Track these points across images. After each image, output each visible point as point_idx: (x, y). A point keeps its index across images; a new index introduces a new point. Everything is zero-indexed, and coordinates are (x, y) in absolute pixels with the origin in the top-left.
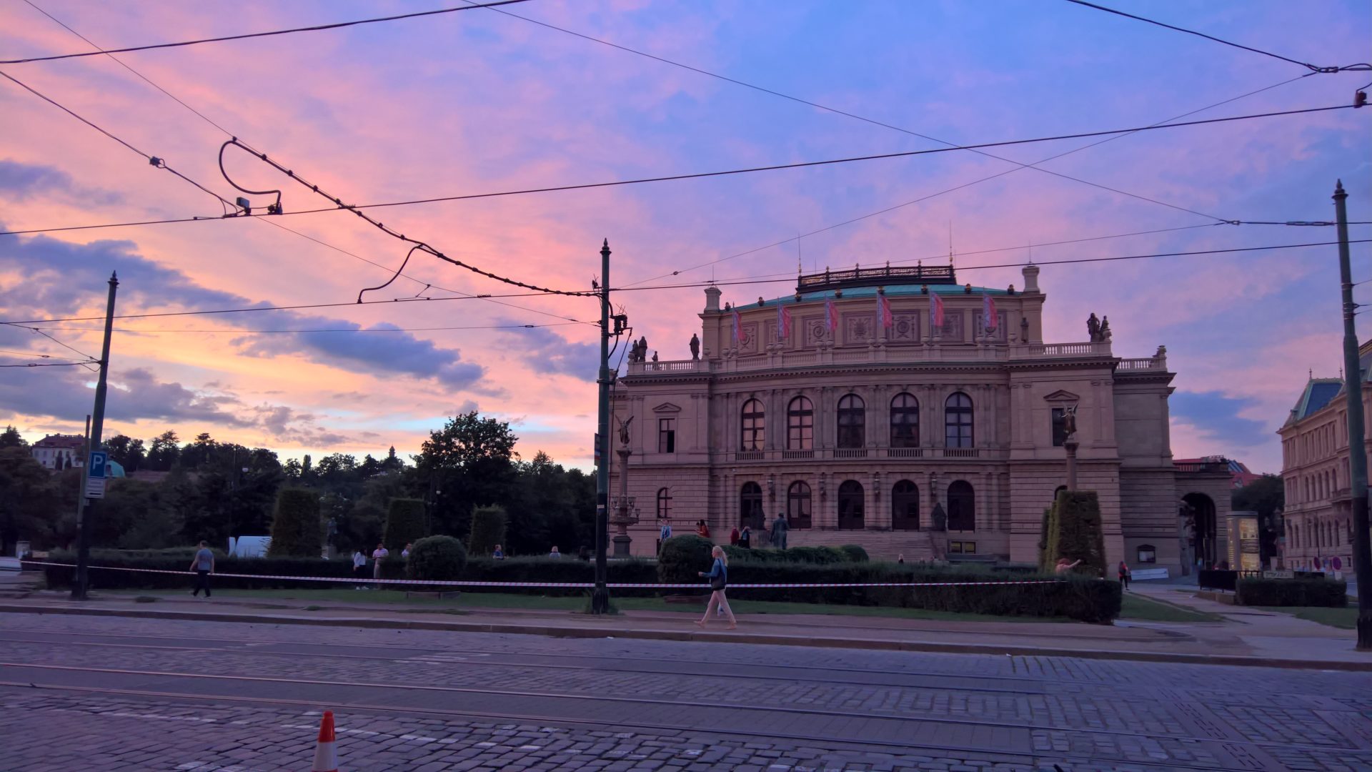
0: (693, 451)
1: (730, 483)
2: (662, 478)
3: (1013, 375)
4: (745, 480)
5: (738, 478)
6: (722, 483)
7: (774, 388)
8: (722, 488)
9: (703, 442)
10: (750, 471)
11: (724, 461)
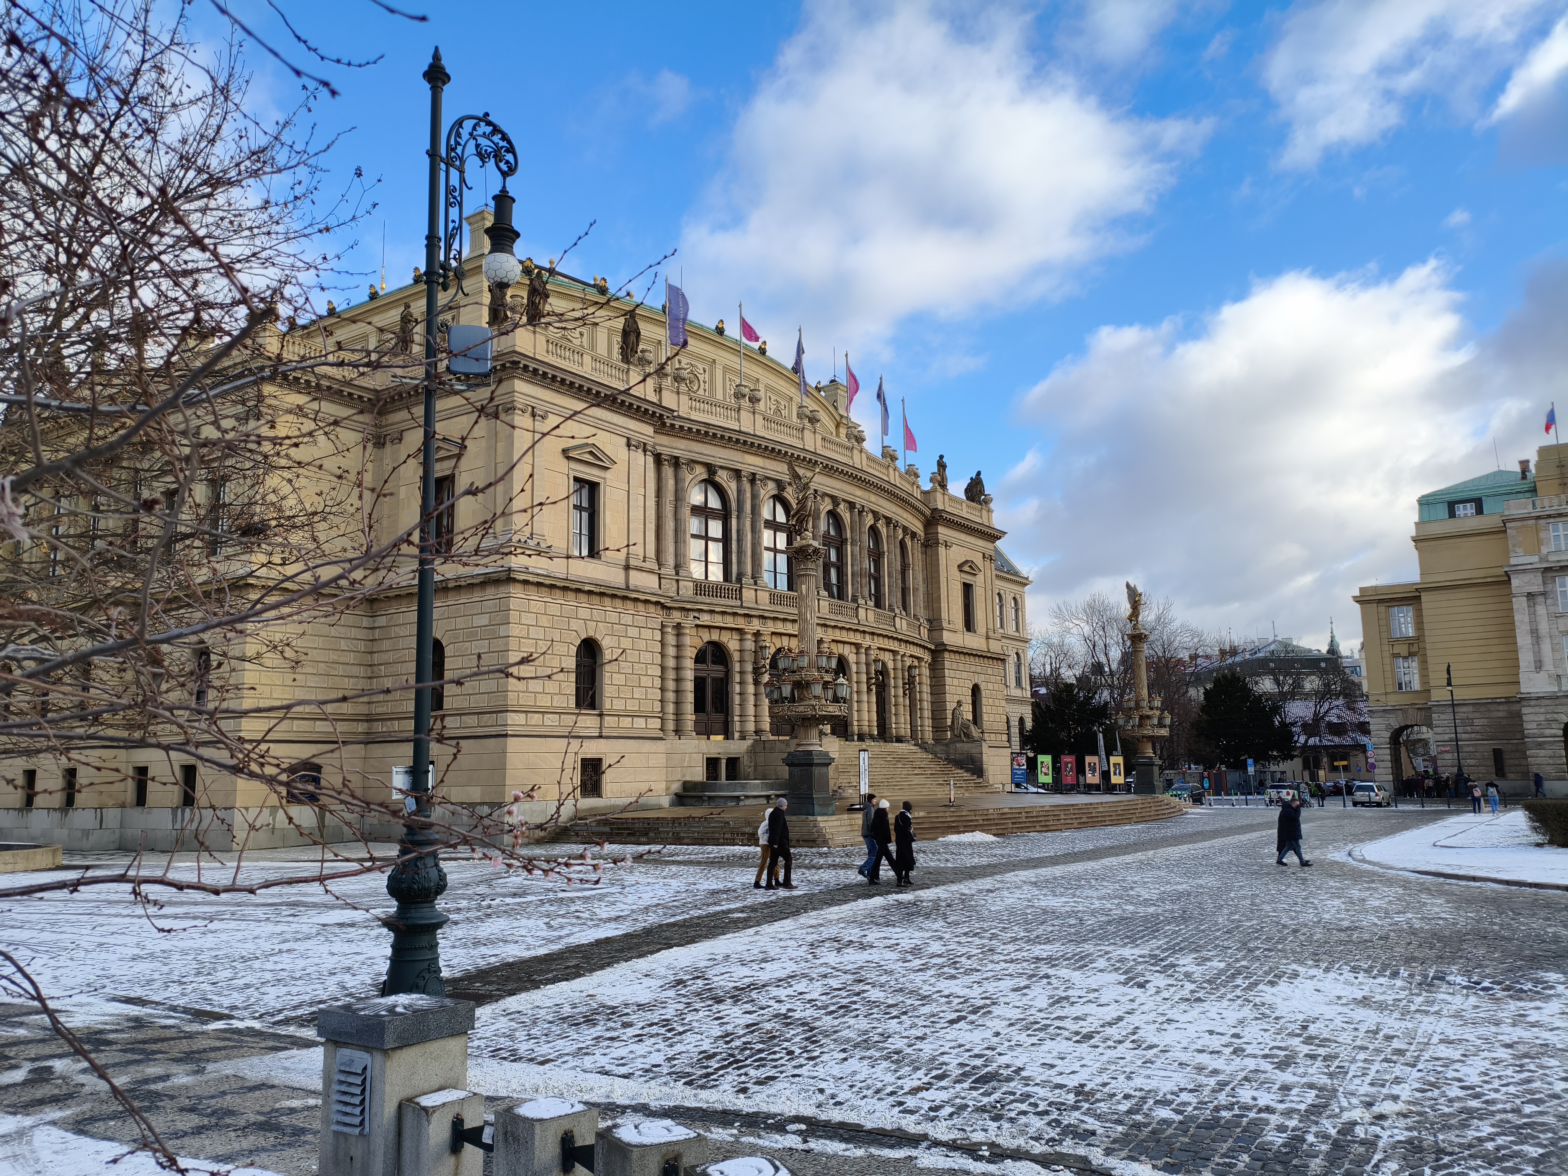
2: (584, 613)
3: (941, 529)
4: (706, 636)
7: (752, 469)
10: (718, 621)
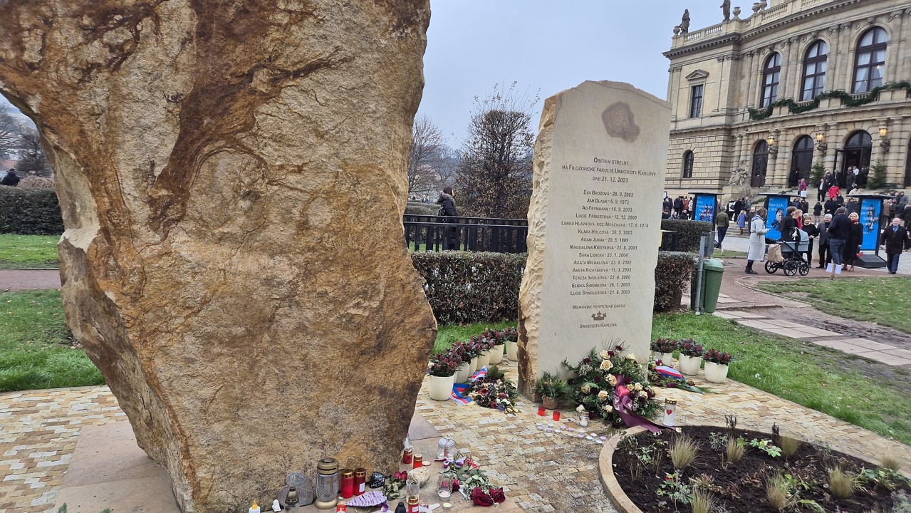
0: (714, 113)
1: (744, 142)
2: (686, 141)
4: (756, 138)
5: (751, 137)
6: (737, 143)
8: (737, 148)
9: (724, 104)
11: (740, 121)
